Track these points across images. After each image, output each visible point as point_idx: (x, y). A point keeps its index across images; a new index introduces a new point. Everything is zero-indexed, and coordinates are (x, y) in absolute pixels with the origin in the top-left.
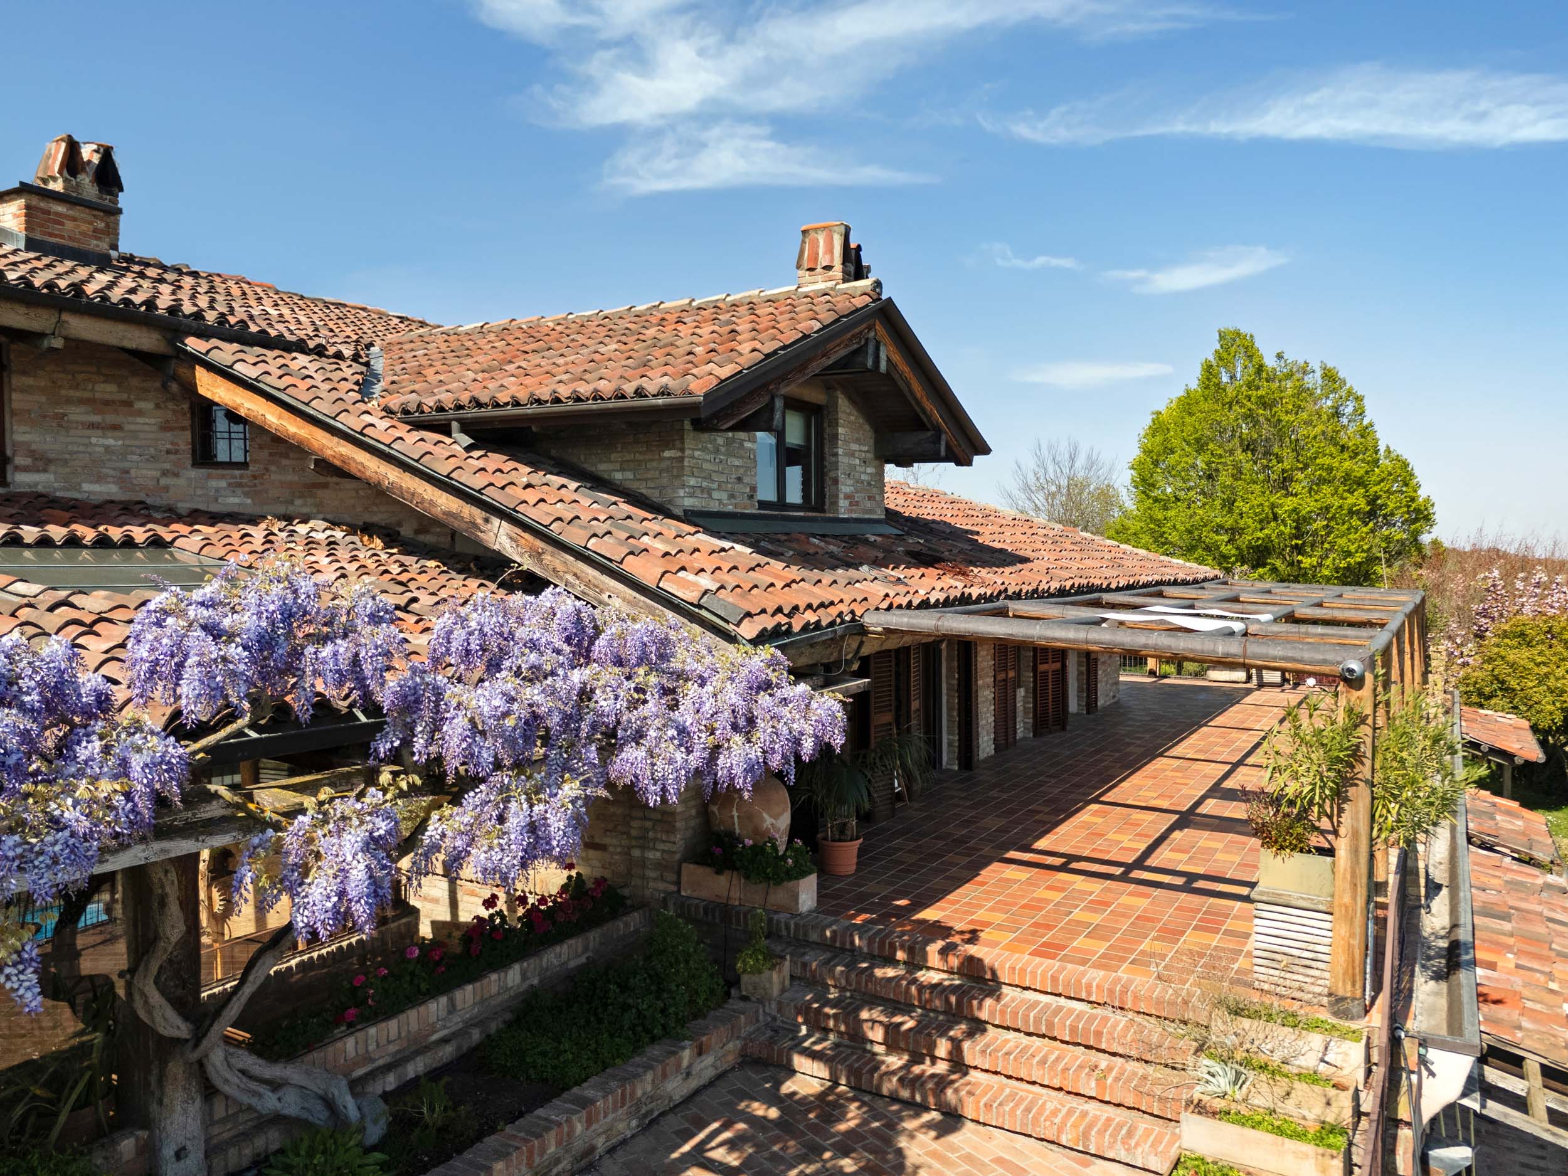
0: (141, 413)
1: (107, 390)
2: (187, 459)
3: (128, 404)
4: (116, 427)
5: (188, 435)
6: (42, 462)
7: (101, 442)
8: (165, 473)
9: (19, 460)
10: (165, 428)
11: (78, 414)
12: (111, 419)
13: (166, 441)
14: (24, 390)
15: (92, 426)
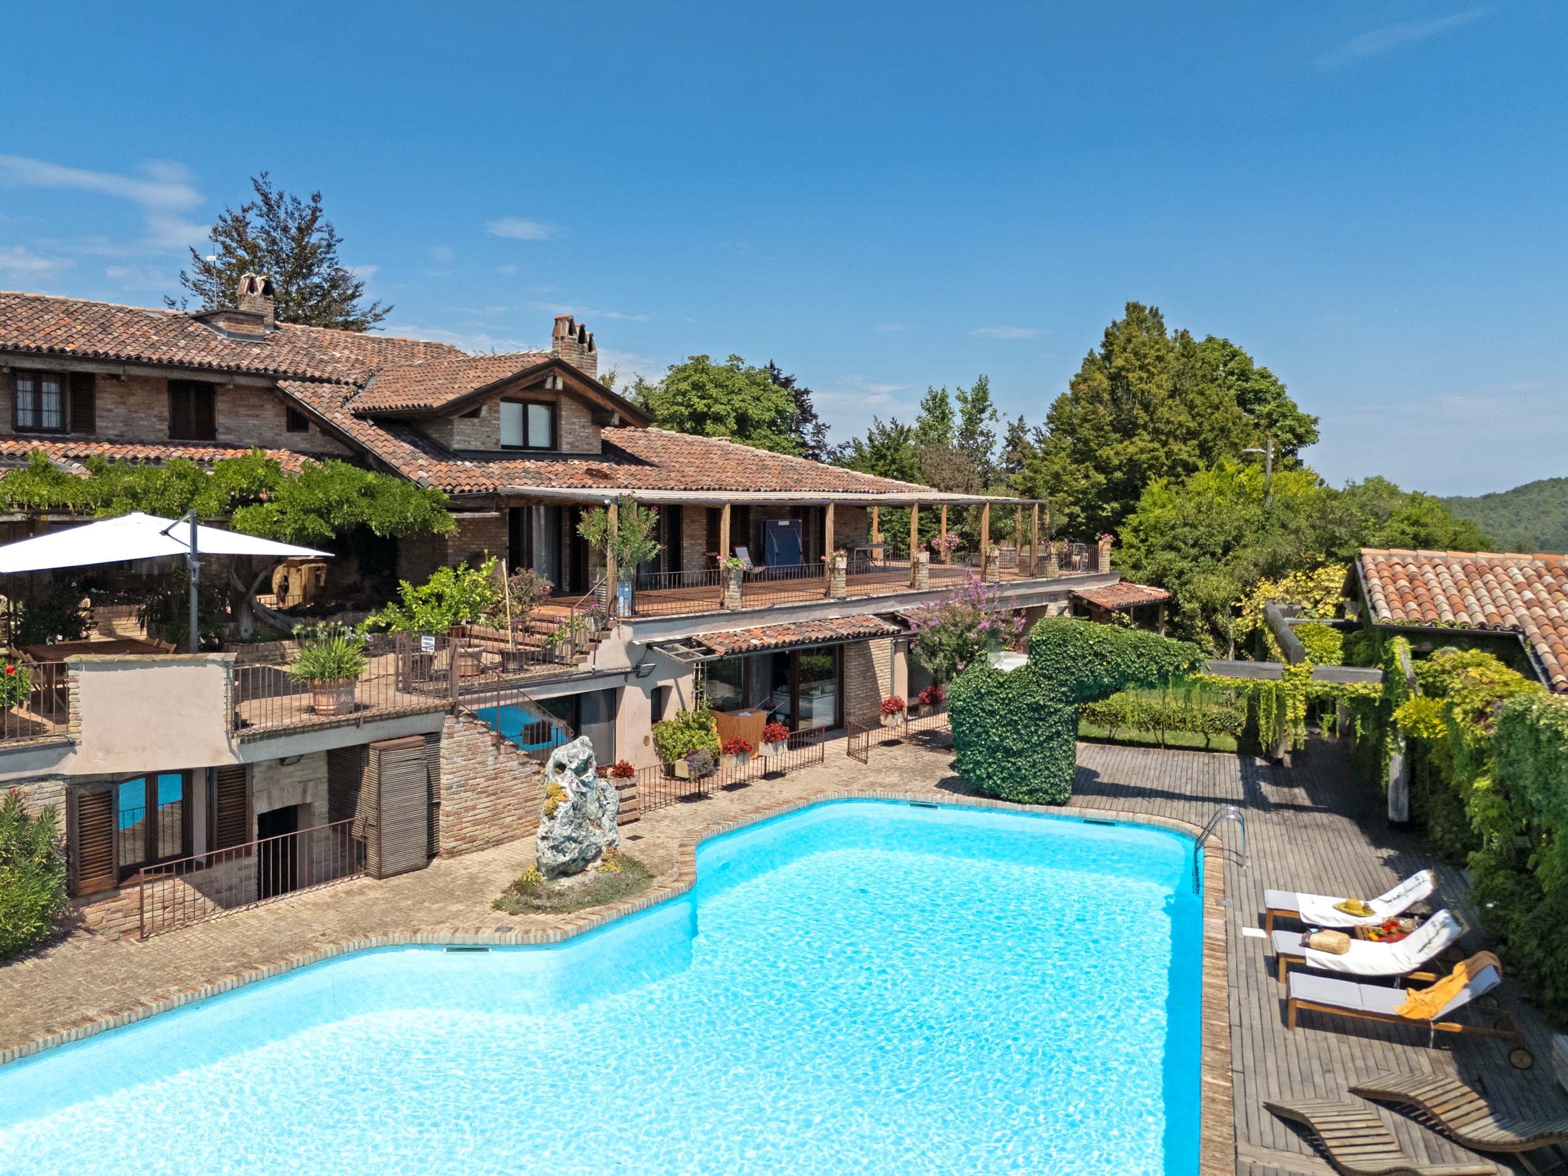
0: (267, 410)
1: (254, 401)
2: (285, 428)
3: (262, 406)
4: (257, 416)
5: (285, 419)
6: (229, 430)
7: (252, 422)
8: (276, 434)
9: (221, 430)
10: (276, 415)
11: (243, 411)
12: (256, 412)
13: (276, 421)
14: (223, 402)
15: (248, 415)
